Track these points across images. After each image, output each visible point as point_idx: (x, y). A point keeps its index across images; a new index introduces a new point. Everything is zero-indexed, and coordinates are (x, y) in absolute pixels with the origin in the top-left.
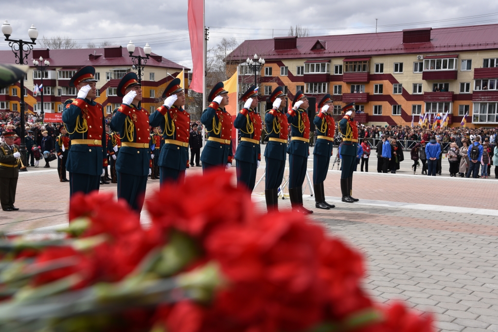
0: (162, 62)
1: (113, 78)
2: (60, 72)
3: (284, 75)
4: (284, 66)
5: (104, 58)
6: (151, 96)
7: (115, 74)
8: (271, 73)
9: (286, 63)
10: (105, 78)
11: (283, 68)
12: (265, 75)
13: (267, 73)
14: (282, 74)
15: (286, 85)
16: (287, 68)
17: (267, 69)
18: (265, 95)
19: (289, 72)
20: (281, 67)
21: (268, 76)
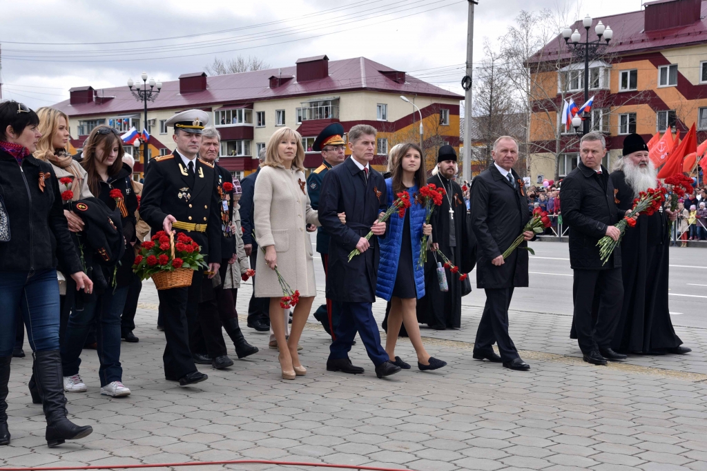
0: (406, 83)
1: (308, 118)
2: (217, 113)
3: (667, 85)
4: (668, 63)
5: (296, 82)
6: (379, 151)
7: (311, 110)
8: (634, 84)
9: (672, 57)
10: (295, 119)
11: (664, 70)
12: (621, 90)
13: (624, 85)
14: (663, 82)
15: (672, 108)
16: (674, 67)
17: (625, 75)
18: (620, 134)
19: (680, 76)
20: (660, 67)
21: (628, 89)
